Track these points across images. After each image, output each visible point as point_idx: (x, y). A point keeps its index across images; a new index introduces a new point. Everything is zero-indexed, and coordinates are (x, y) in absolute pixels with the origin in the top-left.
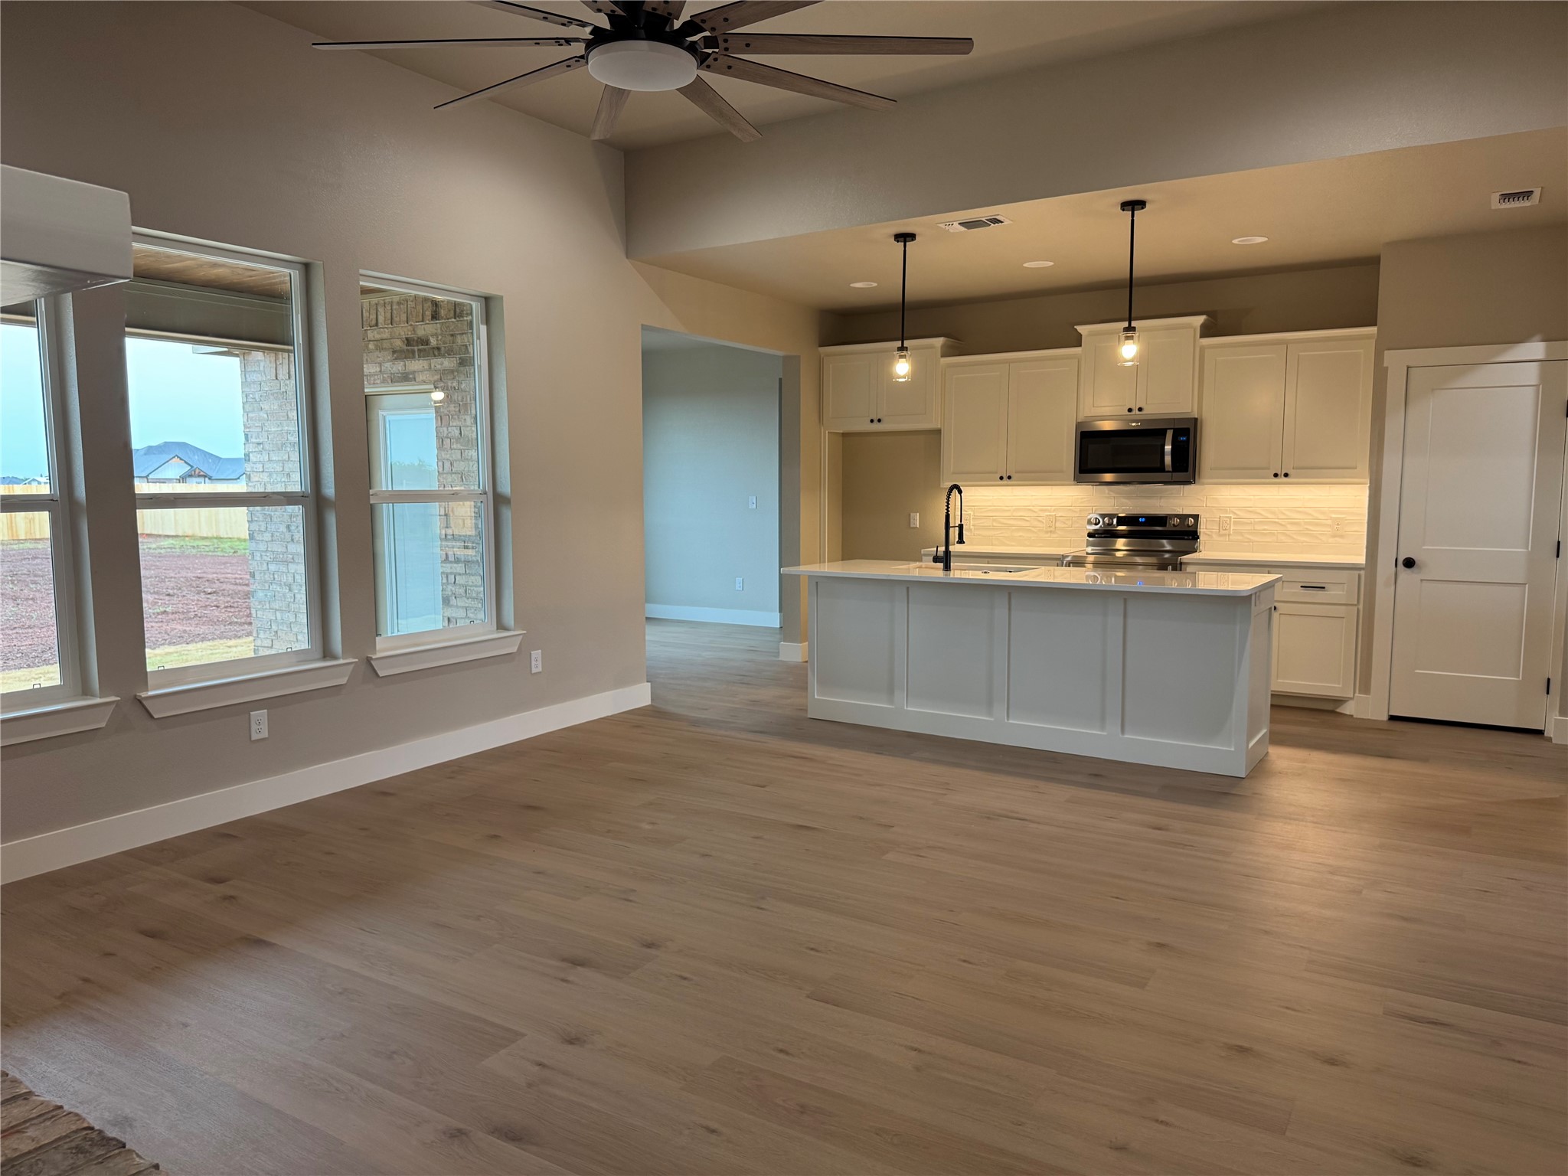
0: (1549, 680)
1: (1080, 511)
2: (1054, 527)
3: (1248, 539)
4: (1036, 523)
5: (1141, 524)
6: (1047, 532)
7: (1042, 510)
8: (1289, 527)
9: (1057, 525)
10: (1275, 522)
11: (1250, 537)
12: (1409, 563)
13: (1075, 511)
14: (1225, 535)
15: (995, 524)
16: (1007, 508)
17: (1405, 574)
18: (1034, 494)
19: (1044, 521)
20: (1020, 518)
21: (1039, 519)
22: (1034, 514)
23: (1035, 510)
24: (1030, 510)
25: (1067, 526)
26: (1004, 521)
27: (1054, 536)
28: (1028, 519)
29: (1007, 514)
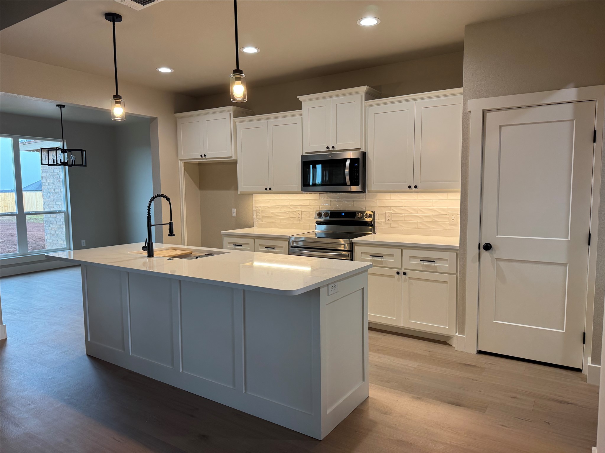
0: (584, 333)
1: (313, 208)
2: (301, 218)
3: (402, 226)
4: (292, 215)
5: (343, 216)
6: (297, 221)
7: (294, 208)
8: (425, 219)
9: (303, 216)
10: (416, 216)
11: (401, 224)
12: (488, 247)
13: (311, 208)
14: (388, 224)
15: (272, 216)
16: (277, 206)
17: (485, 254)
18: (290, 198)
19: (296, 214)
20: (284, 212)
21: (294, 213)
22: (291, 210)
23: (291, 208)
24: (289, 207)
25: (307, 217)
26: (276, 214)
27: (301, 223)
28: (288, 213)
29: (278, 210)
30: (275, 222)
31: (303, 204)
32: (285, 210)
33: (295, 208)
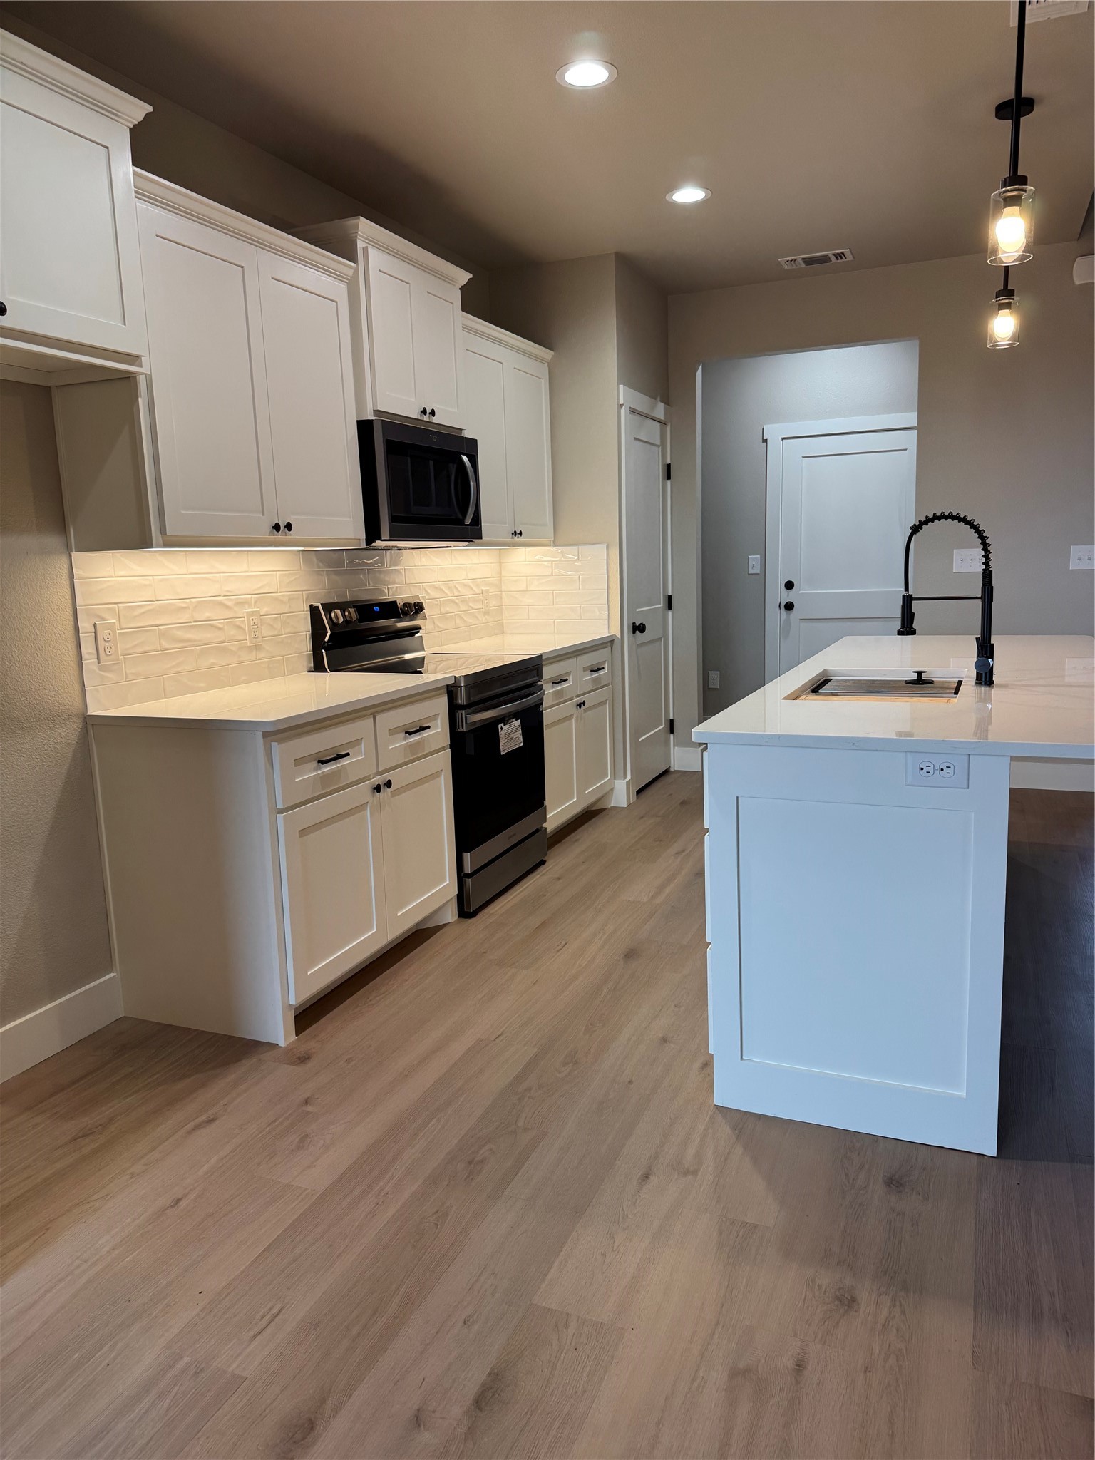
20: (207, 625)
21: (238, 624)
22: (229, 614)
23: (230, 604)
24: (221, 603)
25: (275, 633)
26: (180, 634)
27: (263, 655)
28: (221, 626)
29: (184, 617)
30: (179, 669)
31: (260, 588)
32: (208, 614)
33: (240, 603)
